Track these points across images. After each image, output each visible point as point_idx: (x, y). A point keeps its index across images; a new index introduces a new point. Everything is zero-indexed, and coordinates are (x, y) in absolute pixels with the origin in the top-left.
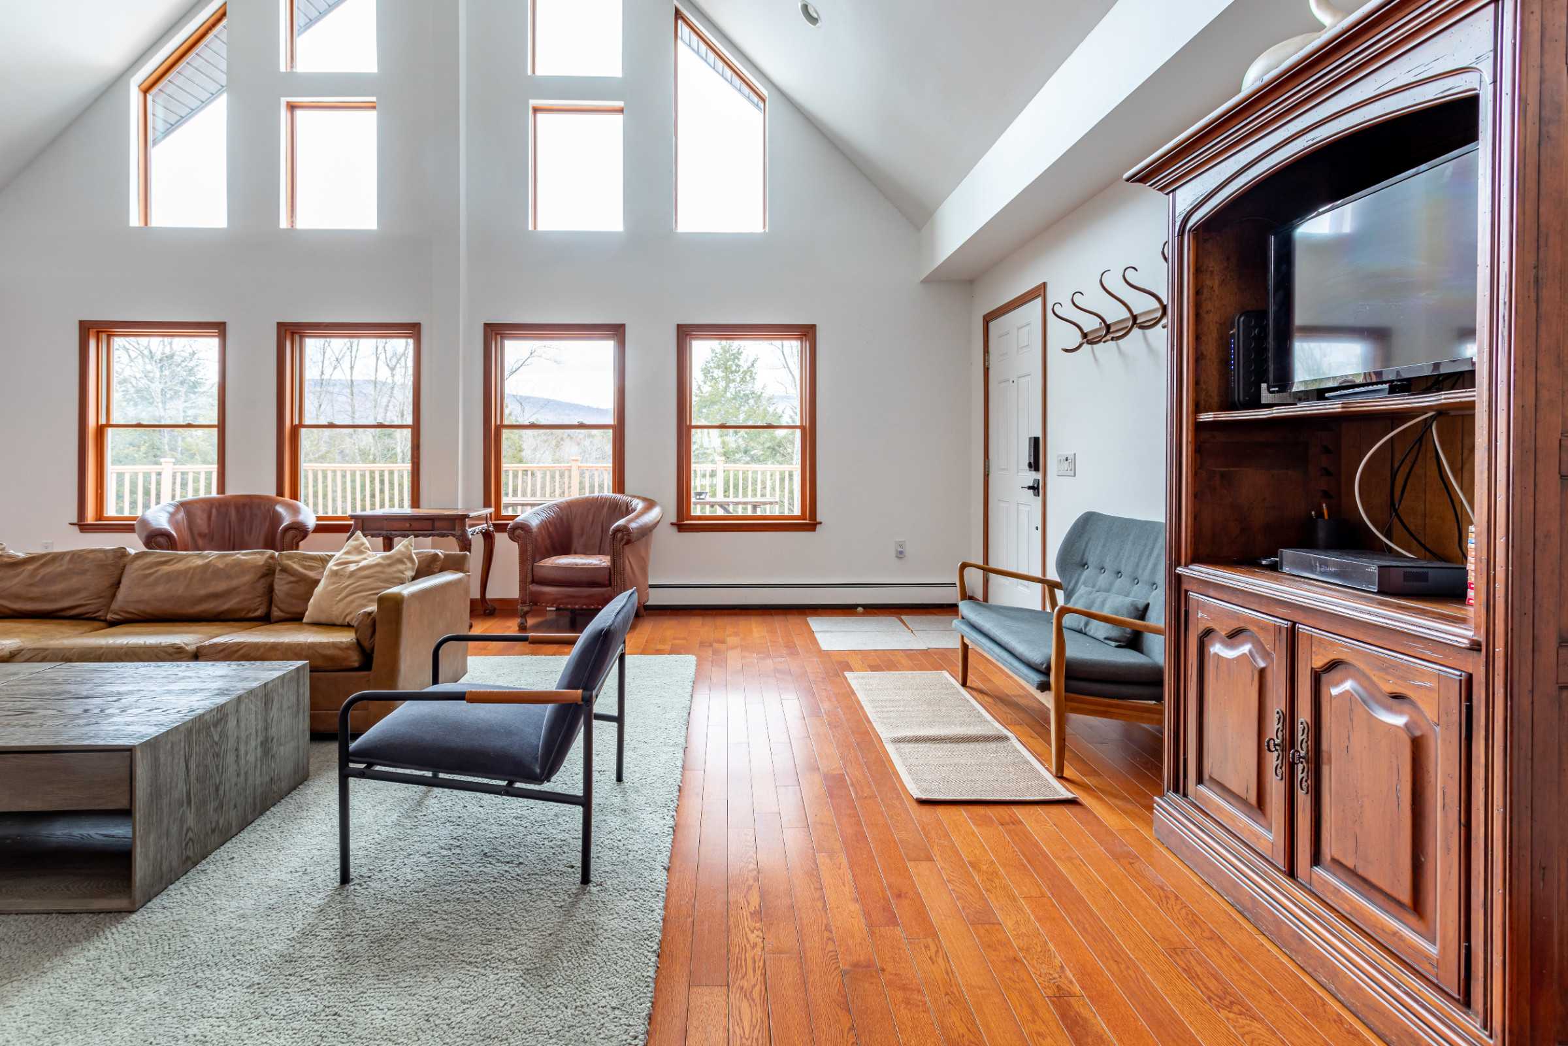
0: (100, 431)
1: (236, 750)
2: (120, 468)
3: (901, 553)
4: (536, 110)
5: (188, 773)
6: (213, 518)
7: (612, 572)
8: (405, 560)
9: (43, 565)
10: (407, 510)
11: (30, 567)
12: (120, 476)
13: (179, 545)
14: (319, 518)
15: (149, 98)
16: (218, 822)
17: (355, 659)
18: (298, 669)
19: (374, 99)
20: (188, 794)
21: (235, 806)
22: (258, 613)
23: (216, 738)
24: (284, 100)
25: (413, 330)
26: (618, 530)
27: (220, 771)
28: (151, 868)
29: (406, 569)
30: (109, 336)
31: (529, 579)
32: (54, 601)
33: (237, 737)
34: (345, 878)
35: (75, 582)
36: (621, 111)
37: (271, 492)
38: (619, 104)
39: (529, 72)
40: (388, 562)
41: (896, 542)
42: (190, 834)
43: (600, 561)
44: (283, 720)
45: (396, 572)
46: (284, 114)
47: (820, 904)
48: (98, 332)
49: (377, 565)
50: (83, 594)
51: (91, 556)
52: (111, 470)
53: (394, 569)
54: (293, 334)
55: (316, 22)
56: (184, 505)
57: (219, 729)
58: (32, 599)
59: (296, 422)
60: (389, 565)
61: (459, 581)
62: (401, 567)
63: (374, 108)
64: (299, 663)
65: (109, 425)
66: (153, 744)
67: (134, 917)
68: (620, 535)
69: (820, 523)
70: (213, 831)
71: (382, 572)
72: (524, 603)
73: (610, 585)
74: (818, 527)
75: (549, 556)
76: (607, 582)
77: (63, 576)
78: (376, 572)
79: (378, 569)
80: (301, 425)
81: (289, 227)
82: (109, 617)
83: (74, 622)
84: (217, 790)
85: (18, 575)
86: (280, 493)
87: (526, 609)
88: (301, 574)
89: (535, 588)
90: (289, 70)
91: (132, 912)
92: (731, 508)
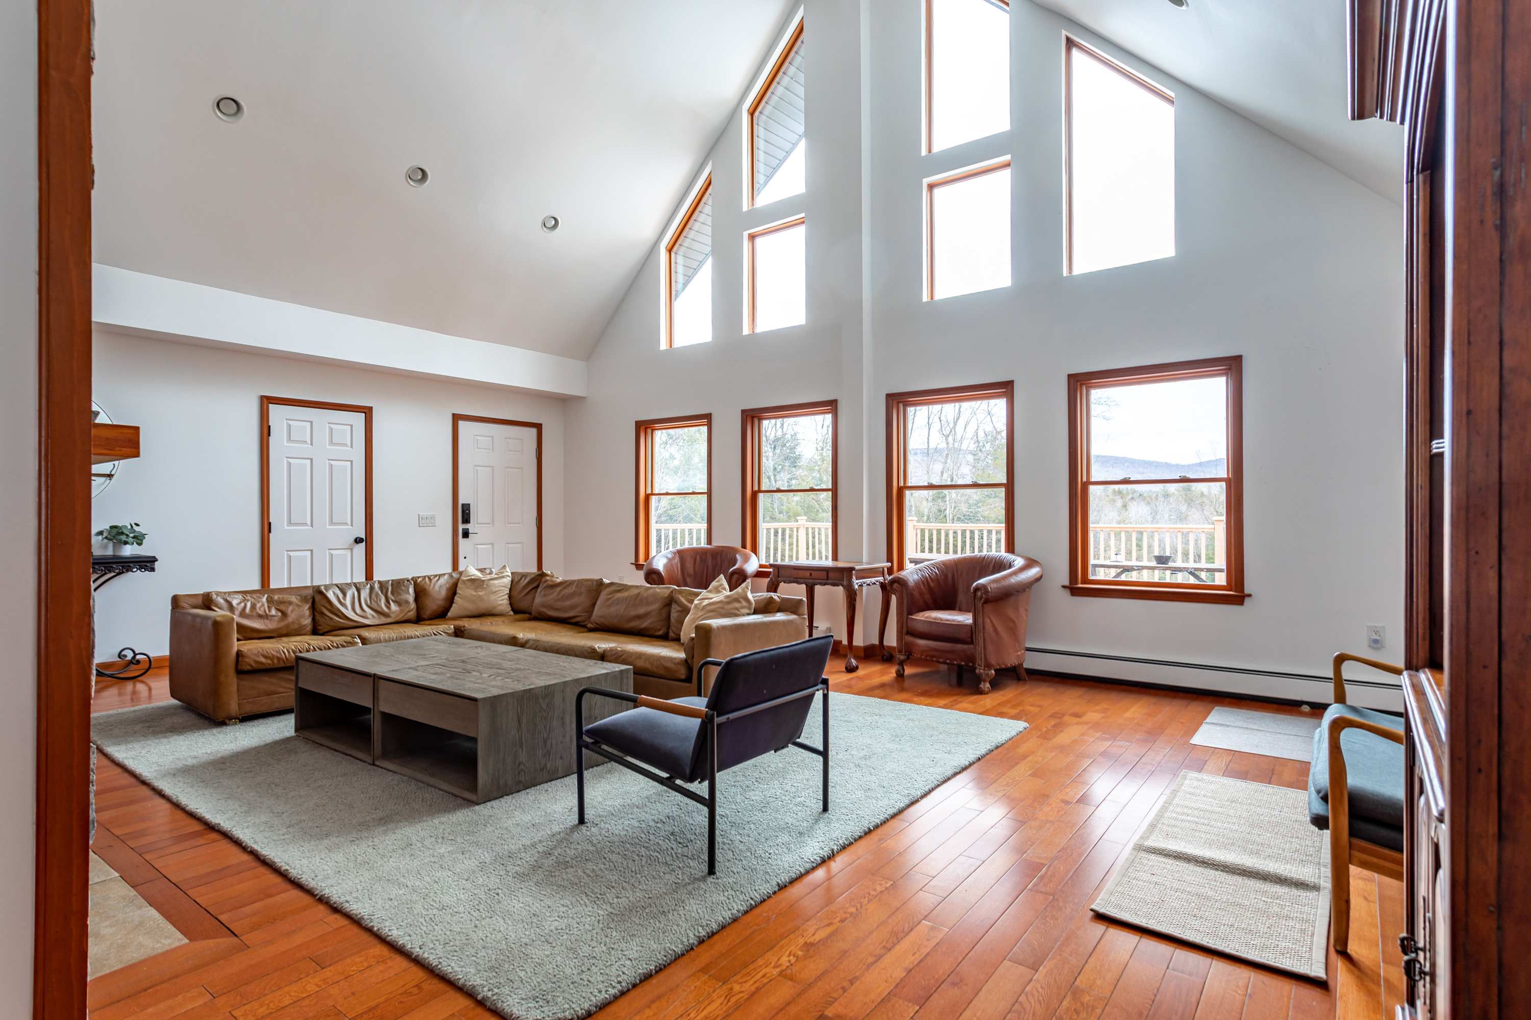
0: (647, 497)
1: (562, 718)
2: (659, 526)
3: (1376, 641)
4: (931, 187)
5: (520, 725)
6: (697, 563)
7: (974, 630)
8: (741, 600)
9: (565, 588)
10: (829, 563)
11: (559, 589)
12: (659, 531)
13: (666, 580)
14: (761, 566)
15: (673, 255)
16: (546, 764)
17: (682, 673)
18: (621, 671)
19: (803, 215)
20: (521, 739)
21: (561, 758)
22: (661, 633)
23: (544, 706)
24: (746, 234)
25: (831, 406)
26: (977, 589)
27: (548, 728)
28: (490, 780)
29: (743, 608)
30: (653, 430)
31: (905, 630)
32: (566, 611)
33: (563, 710)
34: (582, 820)
35: (576, 600)
36: (1007, 165)
37: (737, 544)
38: (1007, 158)
39: (924, 152)
40: (728, 600)
41: (1368, 627)
42: (522, 767)
43: (966, 619)
44: (607, 706)
45: (732, 609)
46: (746, 244)
47: (871, 960)
48: (646, 428)
49: (721, 602)
50: (579, 609)
51: (586, 583)
52: (654, 527)
53: (731, 606)
54: (753, 418)
55: (784, 161)
56: (680, 552)
57: (547, 701)
58: (557, 610)
59: (756, 488)
60: (728, 603)
61: (790, 622)
62: (737, 605)
63: (803, 222)
64: (624, 667)
65: (653, 494)
66: (495, 701)
67: (477, 808)
68: (979, 594)
69: (1250, 595)
70: (542, 770)
71: (722, 608)
72: (900, 652)
73: (972, 643)
74: (1247, 600)
75: (923, 610)
76: (969, 640)
77: (572, 595)
78: (719, 608)
79: (719, 605)
80: (760, 491)
81: (751, 333)
82: (589, 625)
83: (572, 627)
84: (545, 742)
85: (552, 593)
86: (744, 546)
87: (902, 657)
88: (684, 605)
89: (910, 639)
90: (750, 208)
91: (478, 804)
92: (1203, 575)
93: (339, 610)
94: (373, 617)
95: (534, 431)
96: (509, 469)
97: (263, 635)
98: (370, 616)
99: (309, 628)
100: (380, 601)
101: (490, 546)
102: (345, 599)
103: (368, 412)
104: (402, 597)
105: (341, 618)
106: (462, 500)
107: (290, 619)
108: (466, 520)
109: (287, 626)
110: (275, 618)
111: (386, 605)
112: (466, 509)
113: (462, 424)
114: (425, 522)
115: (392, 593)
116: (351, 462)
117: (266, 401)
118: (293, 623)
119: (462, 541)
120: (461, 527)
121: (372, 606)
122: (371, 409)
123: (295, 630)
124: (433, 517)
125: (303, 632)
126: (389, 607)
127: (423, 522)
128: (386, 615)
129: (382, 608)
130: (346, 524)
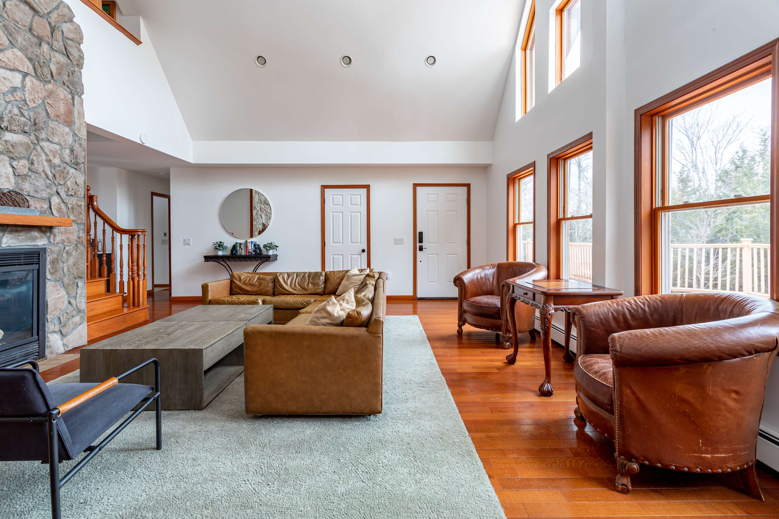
0: (515, 226)
65: (518, 224)
93: (282, 285)
94: (299, 290)
95: (465, 188)
96: (449, 212)
97: (250, 293)
98: (298, 290)
99: (271, 292)
100: (305, 282)
101: (436, 256)
102: (287, 280)
103: (367, 187)
104: (316, 281)
105: (282, 289)
106: (418, 230)
107: (262, 287)
108: (421, 241)
109: (260, 290)
110: (257, 286)
111: (307, 285)
112: (421, 234)
113: (418, 188)
114: (398, 242)
115: (312, 279)
116: (361, 212)
117: (324, 187)
118: (263, 289)
119: (418, 252)
120: (418, 245)
121: (301, 285)
122: (369, 186)
123: (264, 292)
124: (402, 239)
125: (268, 294)
126: (308, 286)
127: (397, 242)
128: (306, 290)
129: (304, 285)
130: (358, 243)
